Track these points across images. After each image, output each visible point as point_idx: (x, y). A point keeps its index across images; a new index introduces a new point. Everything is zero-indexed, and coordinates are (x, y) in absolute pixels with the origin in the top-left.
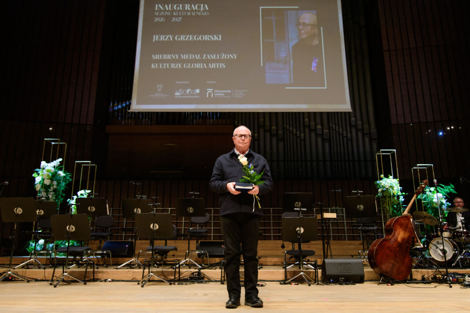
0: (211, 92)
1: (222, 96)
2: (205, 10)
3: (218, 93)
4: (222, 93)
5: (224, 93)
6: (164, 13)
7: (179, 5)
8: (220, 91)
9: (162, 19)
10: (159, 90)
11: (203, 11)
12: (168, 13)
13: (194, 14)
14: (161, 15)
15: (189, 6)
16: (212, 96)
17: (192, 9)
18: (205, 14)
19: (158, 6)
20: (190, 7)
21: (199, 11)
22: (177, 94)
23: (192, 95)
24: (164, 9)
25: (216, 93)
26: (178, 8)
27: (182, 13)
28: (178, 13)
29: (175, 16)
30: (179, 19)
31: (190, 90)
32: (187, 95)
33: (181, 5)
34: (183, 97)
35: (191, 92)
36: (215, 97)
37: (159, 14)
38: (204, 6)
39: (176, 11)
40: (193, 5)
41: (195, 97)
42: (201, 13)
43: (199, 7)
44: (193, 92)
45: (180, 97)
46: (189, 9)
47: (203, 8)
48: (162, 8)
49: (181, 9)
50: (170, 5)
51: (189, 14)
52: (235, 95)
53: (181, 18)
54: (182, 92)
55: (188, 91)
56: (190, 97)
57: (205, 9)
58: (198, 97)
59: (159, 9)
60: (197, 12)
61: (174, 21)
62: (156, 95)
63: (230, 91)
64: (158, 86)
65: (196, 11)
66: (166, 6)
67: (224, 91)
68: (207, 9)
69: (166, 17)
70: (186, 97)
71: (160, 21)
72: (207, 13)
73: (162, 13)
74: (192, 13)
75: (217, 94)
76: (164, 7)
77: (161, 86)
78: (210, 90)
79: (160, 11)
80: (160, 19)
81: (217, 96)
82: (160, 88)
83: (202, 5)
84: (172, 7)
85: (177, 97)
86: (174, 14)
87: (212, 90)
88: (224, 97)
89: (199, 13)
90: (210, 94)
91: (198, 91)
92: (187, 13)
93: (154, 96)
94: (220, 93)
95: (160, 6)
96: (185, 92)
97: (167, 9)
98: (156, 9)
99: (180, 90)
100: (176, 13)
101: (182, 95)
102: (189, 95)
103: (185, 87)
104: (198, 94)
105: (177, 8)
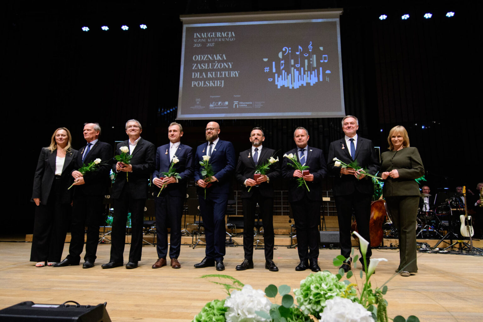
0: (237, 104)
1: (245, 106)
2: (232, 37)
3: (242, 104)
4: (245, 104)
5: (247, 104)
6: (201, 40)
7: (212, 33)
8: (244, 103)
9: (199, 45)
10: (198, 103)
11: (231, 37)
12: (204, 40)
13: (223, 40)
14: (198, 42)
15: (220, 33)
16: (238, 107)
17: (222, 36)
18: (232, 40)
19: (196, 34)
20: (221, 35)
21: (227, 37)
22: (211, 106)
23: (222, 106)
24: (201, 37)
25: (241, 104)
26: (212, 36)
27: (214, 40)
28: (212, 40)
29: (209, 42)
30: (212, 44)
31: (221, 102)
32: (218, 106)
33: (214, 33)
34: (216, 108)
35: (222, 104)
36: (240, 107)
37: (198, 40)
38: (231, 33)
39: (209, 38)
40: (223, 33)
41: (225, 108)
42: (229, 39)
43: (228, 34)
44: (223, 104)
45: (213, 108)
46: (220, 36)
47: (231, 35)
48: (199, 36)
49: (214, 36)
50: (205, 34)
51: (220, 40)
52: (255, 105)
53: (214, 43)
54: (215, 104)
55: (219, 103)
56: (221, 108)
57: (233, 35)
58: (227, 108)
59: (197, 37)
60: (226, 39)
61: (209, 46)
62: (196, 107)
63: (251, 103)
64: (197, 100)
65: (225, 37)
66: (202, 34)
67: (246, 103)
68: (234, 35)
69: (202, 43)
70: (218, 108)
71: (198, 46)
72: (234, 39)
73: (200, 40)
74: (222, 39)
75: (241, 106)
76: (201, 35)
77: (199, 100)
78: (236, 102)
79: (198, 38)
80: (198, 45)
81: (241, 107)
82: (198, 101)
83: (230, 33)
84: (207, 35)
85: (211, 108)
86: (209, 40)
87: (238, 102)
88: (247, 107)
89: (227, 39)
90: (236, 105)
91: (227, 103)
92: (218, 40)
93: (194, 107)
94: (244, 105)
95: (198, 34)
96: (217, 104)
97: (203, 37)
98: (195, 37)
99: (214, 103)
100: (210, 40)
101: (215, 106)
102: (220, 106)
103: (217, 100)
104: (227, 106)
105: (210, 36)
